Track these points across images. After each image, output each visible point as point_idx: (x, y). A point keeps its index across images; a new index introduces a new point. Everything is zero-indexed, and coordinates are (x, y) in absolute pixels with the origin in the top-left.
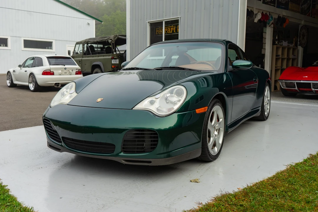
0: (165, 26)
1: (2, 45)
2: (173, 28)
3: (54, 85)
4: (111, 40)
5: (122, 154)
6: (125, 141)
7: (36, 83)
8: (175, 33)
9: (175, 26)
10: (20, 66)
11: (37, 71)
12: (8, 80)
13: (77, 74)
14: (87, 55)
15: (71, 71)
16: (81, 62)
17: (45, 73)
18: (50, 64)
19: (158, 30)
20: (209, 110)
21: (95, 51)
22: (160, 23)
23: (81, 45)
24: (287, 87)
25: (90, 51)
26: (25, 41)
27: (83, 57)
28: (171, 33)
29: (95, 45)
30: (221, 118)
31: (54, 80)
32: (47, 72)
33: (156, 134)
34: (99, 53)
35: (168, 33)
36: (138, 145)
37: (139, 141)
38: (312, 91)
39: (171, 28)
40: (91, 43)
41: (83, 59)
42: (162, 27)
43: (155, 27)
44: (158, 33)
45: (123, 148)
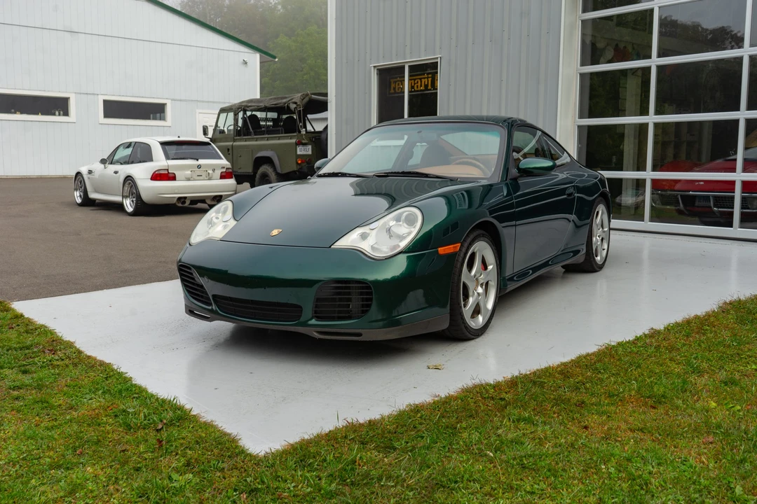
0: (410, 76)
1: (57, 113)
2: (426, 80)
3: (175, 201)
4: (296, 103)
5: (313, 322)
6: (318, 300)
7: (139, 197)
8: (430, 90)
9: (430, 76)
10: (103, 161)
11: (141, 172)
12: (76, 190)
13: (223, 177)
14: (245, 135)
15: (211, 172)
16: (230, 152)
17: (157, 176)
18: (168, 158)
19: (395, 82)
20: (464, 250)
21: (260, 127)
22: (400, 69)
23: (231, 115)
24: (663, 204)
25: (250, 127)
26: (105, 102)
27: (234, 141)
28: (421, 90)
29: (259, 115)
30: (491, 265)
31: (176, 191)
32: (161, 174)
33: (369, 288)
34: (269, 131)
35: (415, 91)
36: (340, 306)
37: (340, 300)
38: (714, 212)
39: (423, 80)
40: (252, 111)
41: (235, 143)
42: (404, 77)
43: (389, 76)
44: (394, 89)
45: (316, 312)
